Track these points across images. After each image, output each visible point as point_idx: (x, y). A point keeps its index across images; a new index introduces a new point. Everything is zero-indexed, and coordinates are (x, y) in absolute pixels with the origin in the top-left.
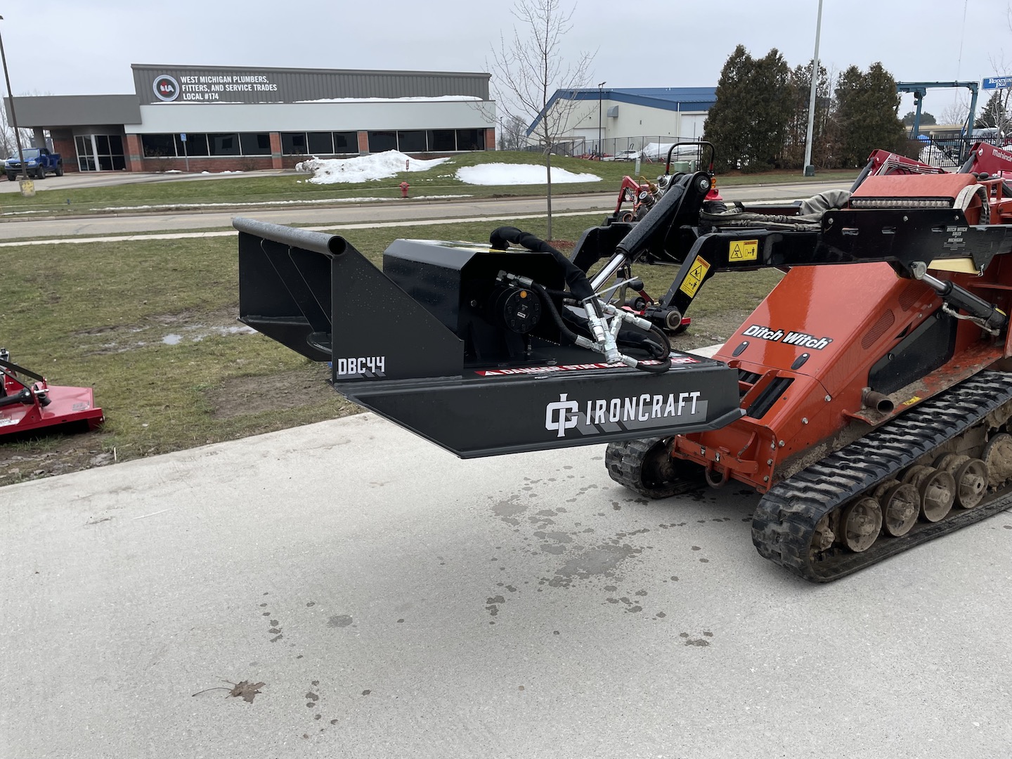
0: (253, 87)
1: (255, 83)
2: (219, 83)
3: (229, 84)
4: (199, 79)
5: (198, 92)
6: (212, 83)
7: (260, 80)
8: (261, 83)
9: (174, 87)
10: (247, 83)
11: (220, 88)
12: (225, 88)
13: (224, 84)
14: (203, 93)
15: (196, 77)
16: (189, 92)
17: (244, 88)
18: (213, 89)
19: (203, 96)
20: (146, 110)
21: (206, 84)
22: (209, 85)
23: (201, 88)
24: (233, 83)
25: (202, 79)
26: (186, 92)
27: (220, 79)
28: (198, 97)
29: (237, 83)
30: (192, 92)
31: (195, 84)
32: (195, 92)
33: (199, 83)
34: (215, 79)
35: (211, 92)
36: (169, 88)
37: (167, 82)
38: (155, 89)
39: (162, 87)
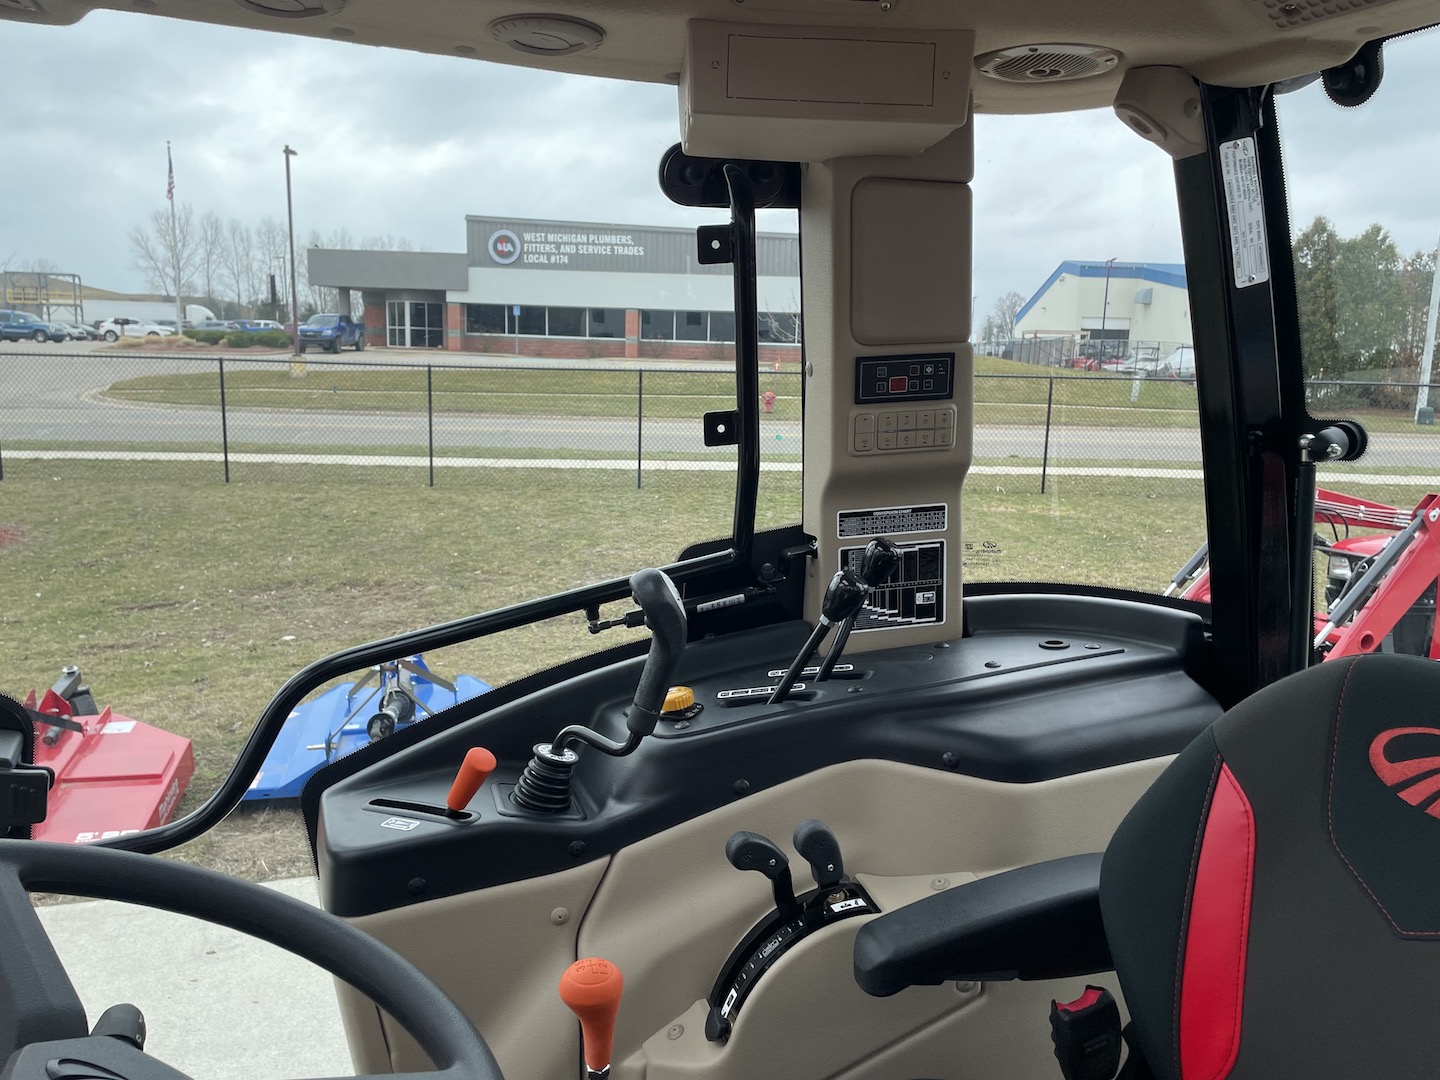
0: (612, 250)
1: (617, 245)
2: (571, 243)
3: (583, 244)
4: (546, 237)
5: (543, 254)
6: (562, 243)
7: (624, 241)
8: (623, 245)
9: (514, 245)
10: (606, 245)
11: (571, 249)
12: (577, 249)
13: (577, 244)
14: (549, 255)
15: (543, 235)
16: (532, 253)
17: (601, 250)
18: (562, 250)
19: (549, 259)
20: (475, 273)
21: (554, 243)
22: (558, 246)
23: (548, 248)
24: (588, 243)
26: (528, 253)
27: (573, 238)
28: (543, 260)
29: (594, 244)
30: (536, 253)
31: (541, 242)
32: (539, 253)
33: (546, 242)
34: (566, 238)
35: (559, 254)
36: (508, 247)
37: (506, 240)
38: (490, 247)
39: (499, 245)
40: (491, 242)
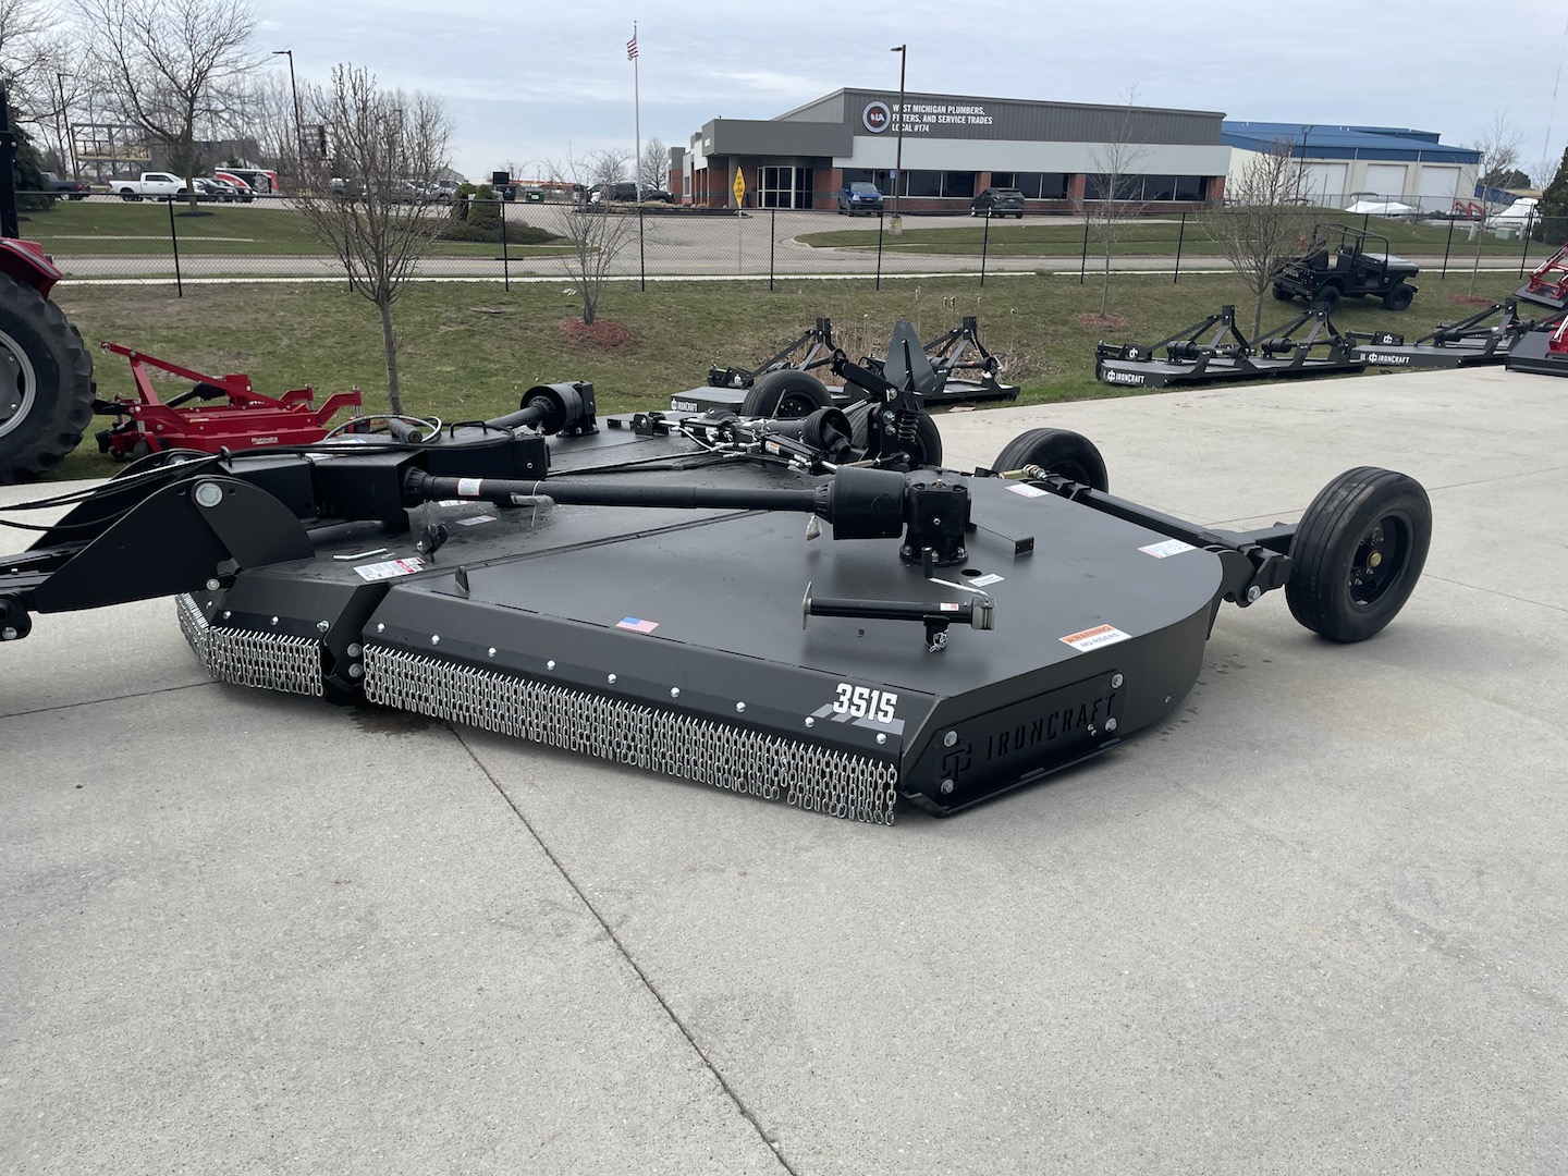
0: (967, 120)
1: (971, 115)
2: (933, 114)
3: (942, 114)
4: (912, 108)
5: (908, 123)
6: (925, 113)
7: (976, 111)
8: (976, 116)
9: (885, 116)
10: (961, 115)
11: (932, 119)
12: (937, 119)
13: (937, 115)
14: (913, 124)
15: (909, 106)
17: (957, 120)
18: (925, 120)
19: (912, 128)
20: (859, 141)
21: (918, 113)
22: (921, 115)
23: (912, 119)
24: (947, 114)
25: (916, 108)
27: (935, 109)
28: (908, 128)
29: (951, 114)
30: (903, 122)
31: (907, 113)
32: (905, 123)
33: (912, 112)
34: (929, 109)
35: (922, 123)
36: (880, 118)
37: (878, 110)
38: (865, 118)
39: (872, 116)
40: (866, 112)
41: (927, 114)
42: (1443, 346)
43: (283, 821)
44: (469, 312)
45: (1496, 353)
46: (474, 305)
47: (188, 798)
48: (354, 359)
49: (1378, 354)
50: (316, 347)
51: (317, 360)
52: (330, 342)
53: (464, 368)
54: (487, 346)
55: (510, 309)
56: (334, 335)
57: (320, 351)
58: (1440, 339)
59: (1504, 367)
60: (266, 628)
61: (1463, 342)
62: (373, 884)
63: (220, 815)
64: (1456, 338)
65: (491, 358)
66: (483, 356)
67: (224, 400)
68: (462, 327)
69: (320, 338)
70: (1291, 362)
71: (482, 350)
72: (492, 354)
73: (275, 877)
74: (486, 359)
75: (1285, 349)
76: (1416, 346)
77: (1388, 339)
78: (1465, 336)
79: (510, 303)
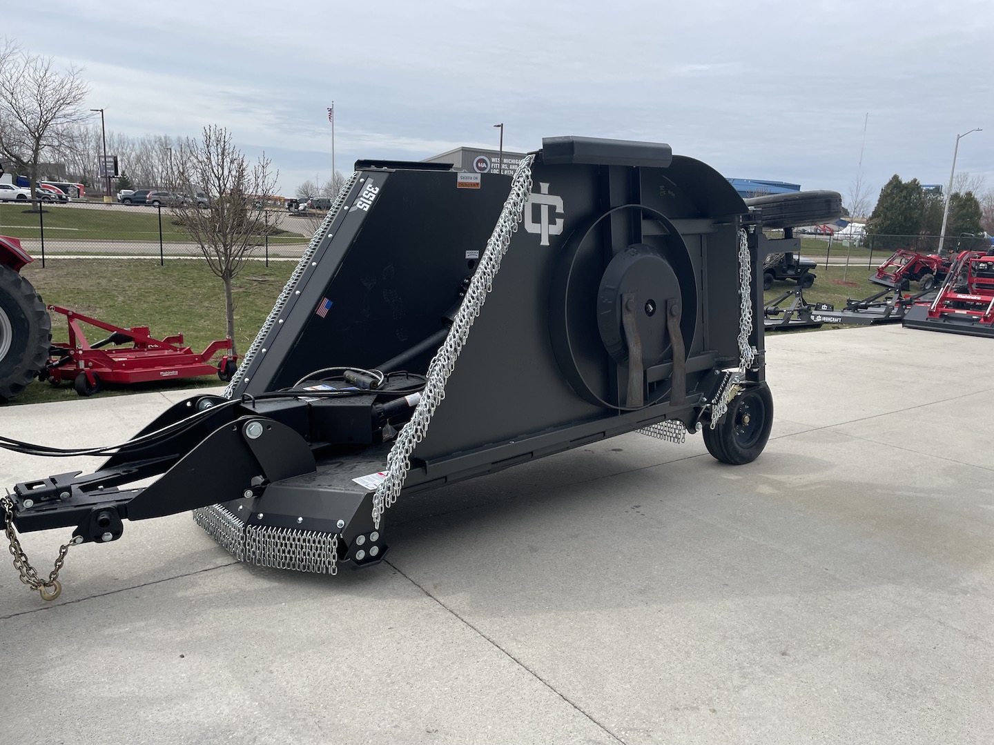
2: (515, 164)
4: (503, 160)
9: (487, 165)
18: (511, 168)
25: (506, 161)
26: (493, 168)
30: (497, 169)
33: (503, 163)
34: (513, 161)
36: (484, 165)
37: (483, 161)
38: (475, 165)
39: (479, 164)
40: (475, 162)
41: (512, 164)
42: (858, 312)
43: (355, 679)
44: (245, 280)
45: (891, 316)
46: (247, 275)
47: (272, 662)
48: (169, 310)
49: (822, 316)
50: (142, 303)
51: (144, 311)
52: (152, 299)
53: (245, 317)
54: (259, 302)
55: (271, 279)
56: (154, 294)
57: (145, 305)
58: (855, 308)
59: (901, 325)
60: (295, 527)
61: (870, 309)
62: (455, 731)
63: (305, 675)
64: (866, 307)
65: (263, 310)
66: (257, 309)
67: (130, 345)
68: (241, 290)
69: (145, 297)
70: (782, 321)
71: (256, 305)
72: (262, 308)
73: (379, 729)
74: (259, 311)
75: (776, 313)
76: (842, 311)
77: (824, 307)
78: (870, 306)
79: (271, 275)
